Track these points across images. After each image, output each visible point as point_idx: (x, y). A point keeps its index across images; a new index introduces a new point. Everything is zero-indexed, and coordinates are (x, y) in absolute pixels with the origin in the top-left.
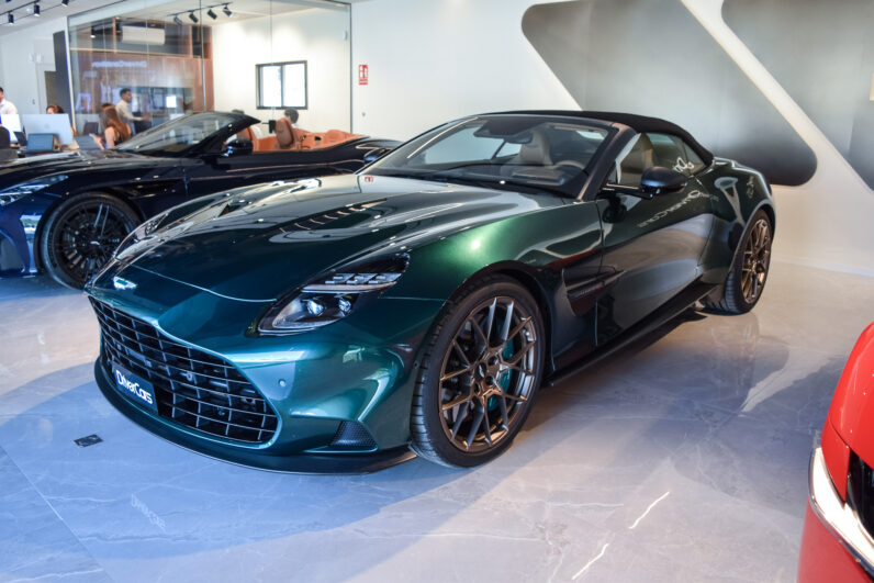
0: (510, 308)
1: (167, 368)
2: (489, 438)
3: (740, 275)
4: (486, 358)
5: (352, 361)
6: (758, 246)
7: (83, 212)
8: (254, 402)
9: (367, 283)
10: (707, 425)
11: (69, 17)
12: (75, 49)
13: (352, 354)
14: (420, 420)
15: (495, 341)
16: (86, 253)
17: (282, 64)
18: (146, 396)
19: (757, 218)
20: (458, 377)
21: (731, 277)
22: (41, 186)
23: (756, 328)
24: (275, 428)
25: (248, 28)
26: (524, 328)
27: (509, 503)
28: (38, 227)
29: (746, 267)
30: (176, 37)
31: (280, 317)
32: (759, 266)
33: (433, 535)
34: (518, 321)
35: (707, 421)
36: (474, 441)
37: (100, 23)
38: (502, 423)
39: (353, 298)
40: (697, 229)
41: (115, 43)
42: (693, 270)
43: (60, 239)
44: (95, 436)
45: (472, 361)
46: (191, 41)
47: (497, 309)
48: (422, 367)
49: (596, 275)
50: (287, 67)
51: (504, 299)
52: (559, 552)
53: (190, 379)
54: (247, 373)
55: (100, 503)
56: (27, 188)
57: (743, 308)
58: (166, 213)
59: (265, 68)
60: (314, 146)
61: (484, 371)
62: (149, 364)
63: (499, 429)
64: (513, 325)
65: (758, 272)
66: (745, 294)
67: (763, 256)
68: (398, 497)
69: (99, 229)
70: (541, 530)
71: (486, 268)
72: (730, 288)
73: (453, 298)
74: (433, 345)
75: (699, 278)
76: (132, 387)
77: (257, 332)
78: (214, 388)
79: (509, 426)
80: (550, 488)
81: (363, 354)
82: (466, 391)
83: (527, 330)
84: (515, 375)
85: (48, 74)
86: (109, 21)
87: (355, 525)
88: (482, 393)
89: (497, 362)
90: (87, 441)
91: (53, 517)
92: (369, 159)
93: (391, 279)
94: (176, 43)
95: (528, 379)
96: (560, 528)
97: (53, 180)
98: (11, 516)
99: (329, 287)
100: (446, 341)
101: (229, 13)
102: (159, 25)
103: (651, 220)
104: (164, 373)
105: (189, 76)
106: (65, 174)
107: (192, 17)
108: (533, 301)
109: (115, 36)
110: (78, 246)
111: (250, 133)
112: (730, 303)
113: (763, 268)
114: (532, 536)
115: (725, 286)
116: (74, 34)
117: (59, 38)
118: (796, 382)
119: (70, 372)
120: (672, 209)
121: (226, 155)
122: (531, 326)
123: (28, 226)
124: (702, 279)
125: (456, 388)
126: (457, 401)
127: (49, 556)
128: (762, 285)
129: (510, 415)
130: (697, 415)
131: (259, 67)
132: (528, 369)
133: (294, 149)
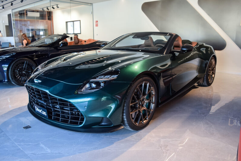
0: (148, 84)
1: (51, 105)
2: (143, 122)
3: (208, 75)
4: (141, 99)
5: (104, 101)
6: (212, 67)
7: (20, 63)
8: (77, 113)
9: (108, 78)
10: (203, 117)
11: (12, 10)
12: (14, 19)
13: (104, 99)
14: (125, 117)
15: (144, 94)
16: (21, 75)
17: (73, 21)
18: (44, 113)
19: (212, 59)
20: (134, 104)
21: (205, 76)
22: (8, 56)
23: (212, 90)
24: (83, 121)
25: (63, 12)
26: (152, 90)
27: (150, 140)
28: (7, 68)
29: (209, 73)
30: (42, 15)
31: (84, 89)
32: (213, 72)
33: (130, 150)
34: (150, 88)
35: (203, 115)
36: (139, 123)
37: (21, 11)
38: (146, 118)
39: (105, 82)
40: (196, 62)
41: (25, 17)
42: (195, 74)
43: (14, 71)
44: (29, 126)
45: (138, 100)
46: (47, 16)
47: (144, 85)
48: (125, 102)
49: (171, 75)
50: (75, 22)
51: (146, 82)
52: (167, 153)
53: (58, 108)
54: (75, 105)
55: (33, 145)
56: (4, 57)
57: (209, 84)
58: (46, 62)
59: (68, 23)
60: (84, 43)
61: (141, 103)
62: (45, 104)
63: (146, 119)
64: (149, 90)
65: (213, 74)
66: (209, 81)
67: (213, 70)
68: (119, 140)
69: (25, 68)
70: (161, 147)
71: (141, 73)
72: (205, 79)
73: (133, 81)
74: (128, 95)
75: (197, 76)
76: (40, 111)
77: (78, 93)
78: (65, 110)
79: (149, 119)
80: (162, 135)
81: (107, 98)
82: (136, 108)
83: (152, 91)
84: (149, 104)
85: (6, 26)
86: (23, 10)
87: (108, 148)
88: (141, 109)
89: (144, 100)
90: (27, 127)
91: (19, 149)
92: (102, 46)
93: (115, 77)
94: (43, 17)
95: (153, 105)
96: (166, 146)
97: (12, 54)
98: (7, 149)
99: (98, 80)
100: (131, 94)
101: (58, 7)
102: (38, 11)
103: (182, 61)
104: (50, 106)
105: (46, 26)
106: (15, 53)
107: (47, 9)
108: (154, 83)
109: (25, 15)
110: (19, 73)
111: (66, 40)
112: (205, 83)
113: (214, 73)
114: (158, 149)
115: (204, 78)
116: (14, 15)
117: (9, 16)
118: (226, 104)
119: (20, 109)
120: (187, 57)
121: (60, 46)
122: (153, 90)
123: (4, 68)
124: (198, 77)
125: (134, 108)
126: (134, 111)
127: (19, 160)
128: (214, 78)
129: (149, 115)
130: (200, 114)
131: (67, 22)
132: (153, 102)
133: (79, 44)
